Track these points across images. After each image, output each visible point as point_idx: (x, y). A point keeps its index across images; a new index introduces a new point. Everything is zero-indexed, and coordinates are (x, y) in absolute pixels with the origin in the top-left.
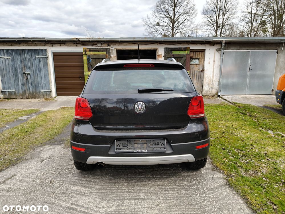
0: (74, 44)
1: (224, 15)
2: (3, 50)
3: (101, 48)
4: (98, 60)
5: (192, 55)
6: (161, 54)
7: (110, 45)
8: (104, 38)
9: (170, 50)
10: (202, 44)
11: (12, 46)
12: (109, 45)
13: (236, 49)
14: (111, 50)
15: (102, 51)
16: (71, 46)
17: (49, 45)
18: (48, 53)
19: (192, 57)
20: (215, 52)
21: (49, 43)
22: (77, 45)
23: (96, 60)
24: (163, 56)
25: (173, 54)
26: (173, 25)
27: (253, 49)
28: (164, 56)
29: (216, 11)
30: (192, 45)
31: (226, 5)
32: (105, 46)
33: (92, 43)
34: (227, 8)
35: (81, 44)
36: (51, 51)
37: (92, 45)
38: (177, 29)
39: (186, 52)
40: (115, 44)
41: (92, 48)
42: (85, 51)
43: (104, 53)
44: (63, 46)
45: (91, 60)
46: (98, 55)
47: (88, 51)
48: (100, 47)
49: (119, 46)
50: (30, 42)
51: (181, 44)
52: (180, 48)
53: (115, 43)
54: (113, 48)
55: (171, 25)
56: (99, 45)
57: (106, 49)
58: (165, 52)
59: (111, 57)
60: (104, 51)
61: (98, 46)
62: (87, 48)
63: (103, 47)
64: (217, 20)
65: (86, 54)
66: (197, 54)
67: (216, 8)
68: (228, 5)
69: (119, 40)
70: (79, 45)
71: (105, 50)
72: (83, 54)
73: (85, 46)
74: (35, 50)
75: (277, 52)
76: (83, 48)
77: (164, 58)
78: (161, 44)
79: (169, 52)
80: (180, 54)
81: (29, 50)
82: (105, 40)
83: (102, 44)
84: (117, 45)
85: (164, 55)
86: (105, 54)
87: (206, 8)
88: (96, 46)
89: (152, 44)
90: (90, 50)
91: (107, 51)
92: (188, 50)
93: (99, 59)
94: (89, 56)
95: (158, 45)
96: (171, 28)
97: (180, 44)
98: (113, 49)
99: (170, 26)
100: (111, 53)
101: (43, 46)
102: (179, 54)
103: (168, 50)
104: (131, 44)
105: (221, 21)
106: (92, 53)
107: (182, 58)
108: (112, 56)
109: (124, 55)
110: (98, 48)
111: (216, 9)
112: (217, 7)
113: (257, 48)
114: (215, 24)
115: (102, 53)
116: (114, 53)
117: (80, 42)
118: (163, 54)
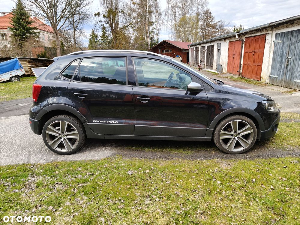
11: (287, 29)
50: (296, 21)
81: (297, 31)
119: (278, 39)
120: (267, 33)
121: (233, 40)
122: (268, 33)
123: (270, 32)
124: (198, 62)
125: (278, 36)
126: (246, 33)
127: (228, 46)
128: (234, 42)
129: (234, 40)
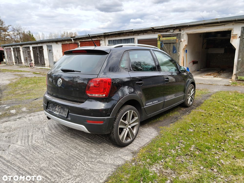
0: (153, 32)
2: (111, 40)
3: (174, 33)
4: (169, 44)
6: (237, 35)
7: (181, 30)
11: (116, 38)
14: (181, 35)
15: (174, 36)
16: (150, 34)
17: (136, 34)
18: (135, 41)
21: (136, 33)
22: (155, 32)
23: (168, 44)
24: (238, 36)
28: (240, 37)
32: (177, 32)
33: (166, 30)
35: (158, 32)
36: (137, 39)
37: (166, 32)
40: (186, 29)
41: (165, 35)
42: (159, 37)
43: (175, 38)
44: (145, 34)
45: (163, 44)
46: (170, 40)
47: (162, 37)
49: (189, 30)
50: (125, 34)
57: (177, 34)
58: (242, 32)
59: (181, 41)
61: (171, 32)
62: (161, 35)
65: (160, 40)
69: (188, 24)
70: (156, 32)
71: (177, 35)
72: (158, 40)
73: (161, 33)
74: (127, 39)
76: (158, 35)
81: (124, 39)
83: (174, 30)
84: (188, 29)
85: (240, 35)
86: (176, 39)
88: (169, 32)
89: (225, 25)
90: (164, 36)
91: (178, 36)
94: (162, 41)
95: (233, 25)
98: (184, 34)
100: (181, 38)
101: (132, 35)
104: (202, 27)
106: (164, 39)
108: (182, 40)
109: (209, 38)
115: (173, 38)
116: (184, 37)
117: (156, 30)
119: (111, 44)
120: (100, 39)
121: (66, 43)
122: (102, 40)
123: (103, 39)
124: (21, 61)
125: (110, 42)
126: (81, 38)
127: (61, 48)
128: (68, 44)
129: (68, 43)
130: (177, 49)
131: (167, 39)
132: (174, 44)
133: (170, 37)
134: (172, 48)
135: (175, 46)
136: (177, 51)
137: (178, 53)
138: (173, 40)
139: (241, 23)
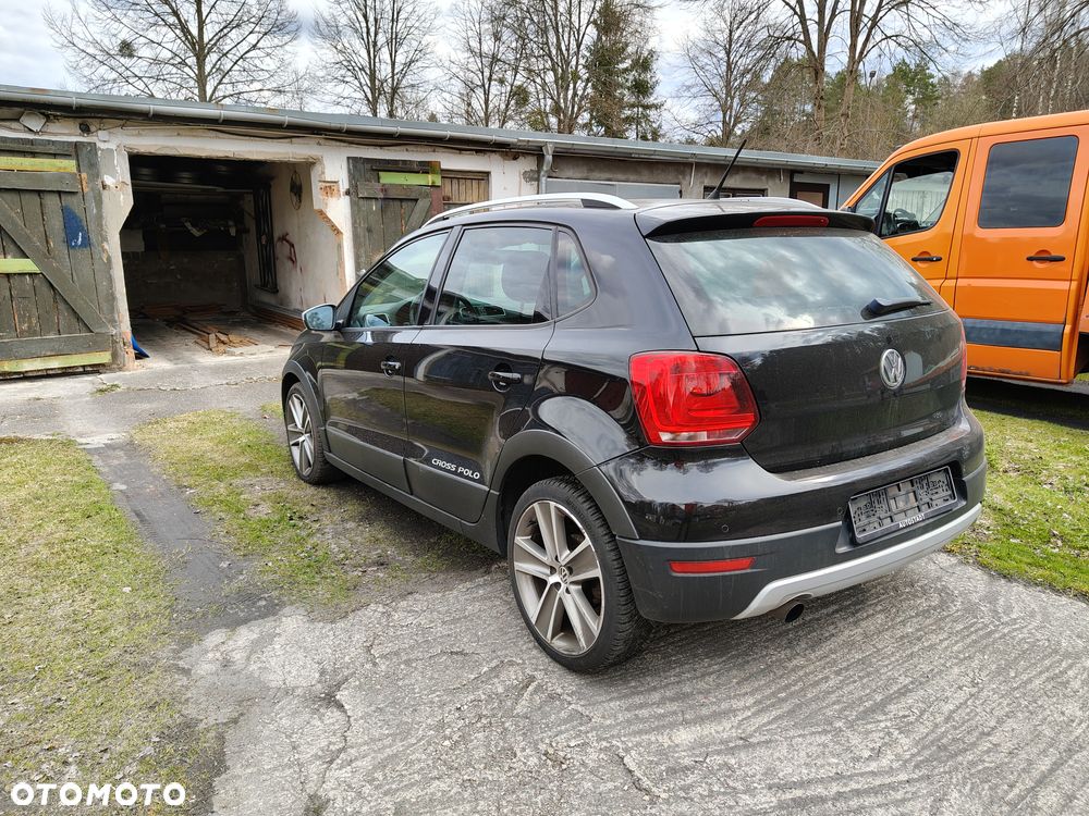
1: (396, 52)
3: (47, 138)
4: (36, 198)
5: (447, 190)
6: (337, 182)
7: (93, 128)
8: (65, 93)
9: (368, 166)
10: (477, 151)
12: (86, 129)
13: (579, 176)
14: (99, 153)
15: (55, 155)
19: (449, 199)
20: (520, 182)
23: (26, 198)
24: (343, 190)
25: (384, 185)
26: (201, 63)
27: (623, 178)
28: (348, 193)
29: (365, 30)
30: (447, 154)
31: (398, 13)
32: (66, 133)
34: (400, 25)
38: (220, 83)
39: (429, 179)
40: (122, 126)
43: (69, 165)
46: (35, 175)
48: (36, 133)
49: (139, 135)
51: (407, 147)
52: (404, 162)
53: (121, 122)
54: (112, 146)
55: (192, 61)
56: (35, 123)
57: (76, 145)
58: (352, 176)
59: (104, 187)
60: (66, 156)
61: (32, 127)
63: (55, 134)
64: (370, 63)
66: (462, 188)
67: (361, 18)
68: (403, 15)
71: (74, 151)
75: (681, 192)
77: (348, 198)
78: (334, 143)
79: (367, 176)
80: (409, 187)
82: (74, 101)
83: (51, 119)
84: (131, 130)
85: (347, 186)
86: (75, 170)
87: (326, 15)
88: (13, 129)
89: (293, 140)
91: (82, 156)
92: (434, 172)
93: (39, 192)
95: (319, 144)
96: (193, 75)
97: (404, 148)
98: (110, 151)
99: (183, 63)
100: (103, 169)
102: (407, 185)
103: (360, 166)
104: (200, 132)
105: (384, 71)
107: (416, 200)
108: (109, 180)
110: (31, 136)
111: (364, 24)
112: (365, 16)
113: (632, 178)
114: (365, 79)
115: (54, 165)
116: (118, 169)
118: (344, 185)
130: (92, 227)
131: (15, 168)
132: (67, 200)
133: (34, 154)
134: (56, 223)
135: (79, 211)
136: (92, 236)
137: (104, 250)
138: (61, 177)
139: (342, 144)
